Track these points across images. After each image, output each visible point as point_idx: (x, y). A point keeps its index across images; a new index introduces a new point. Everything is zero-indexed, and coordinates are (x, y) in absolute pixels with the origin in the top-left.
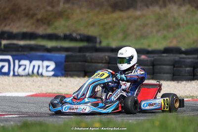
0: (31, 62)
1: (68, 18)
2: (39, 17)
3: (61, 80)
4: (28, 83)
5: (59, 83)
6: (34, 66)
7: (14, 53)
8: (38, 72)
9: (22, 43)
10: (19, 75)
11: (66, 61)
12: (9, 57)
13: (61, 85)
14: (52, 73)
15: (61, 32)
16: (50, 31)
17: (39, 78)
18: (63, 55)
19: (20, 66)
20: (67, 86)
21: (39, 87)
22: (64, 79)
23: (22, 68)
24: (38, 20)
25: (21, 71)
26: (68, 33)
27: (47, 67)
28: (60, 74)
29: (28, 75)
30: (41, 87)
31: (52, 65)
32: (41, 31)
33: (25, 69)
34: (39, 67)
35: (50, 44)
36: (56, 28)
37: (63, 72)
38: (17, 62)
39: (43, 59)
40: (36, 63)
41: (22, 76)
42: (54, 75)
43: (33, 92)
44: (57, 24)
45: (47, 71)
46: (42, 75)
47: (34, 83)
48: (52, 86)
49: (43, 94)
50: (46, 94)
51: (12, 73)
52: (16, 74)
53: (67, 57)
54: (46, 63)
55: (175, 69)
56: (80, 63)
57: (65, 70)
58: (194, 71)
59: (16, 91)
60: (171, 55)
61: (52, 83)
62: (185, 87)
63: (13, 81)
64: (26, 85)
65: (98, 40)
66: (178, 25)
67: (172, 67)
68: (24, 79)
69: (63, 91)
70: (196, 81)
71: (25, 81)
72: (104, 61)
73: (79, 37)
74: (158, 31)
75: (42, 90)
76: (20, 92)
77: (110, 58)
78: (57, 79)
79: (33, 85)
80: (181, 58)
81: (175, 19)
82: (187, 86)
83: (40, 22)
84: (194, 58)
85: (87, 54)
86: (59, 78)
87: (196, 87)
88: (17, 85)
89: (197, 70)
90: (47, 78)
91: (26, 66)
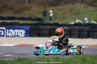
1: (29, 10)
2: (16, 9)
3: (28, 39)
4: (13, 40)
5: (27, 40)
6: (15, 32)
7: (6, 26)
8: (17, 35)
9: (9, 21)
10: (8, 36)
11: (30, 30)
12: (4, 28)
13: (28, 41)
14: (24, 35)
15: (26, 16)
16: (21, 16)
17: (18, 38)
18: (28, 27)
19: (9, 32)
20: (31, 41)
21: (18, 42)
22: (29, 38)
23: (10, 33)
24: (15, 11)
25: (9, 34)
26: (29, 17)
27: (22, 32)
28: (27, 36)
29: (13, 36)
31: (24, 32)
32: (17, 16)
33: (11, 34)
34: (18, 32)
35: (22, 22)
36: (24, 15)
37: (29, 35)
39: (19, 29)
41: (10, 37)
42: (25, 36)
44: (24, 13)
45: (21, 34)
46: (19, 36)
47: (16, 40)
48: (24, 41)
49: (21, 45)
51: (5, 35)
52: (7, 36)
53: (30, 28)
54: (21, 31)
55: (80, 33)
56: (37, 31)
57: (30, 34)
58: (89, 34)
59: (8, 44)
60: (78, 27)
61: (24, 40)
62: (85, 41)
63: (6, 39)
64: (12, 41)
65: (43, 20)
66: (80, 13)
67: (78, 32)
68: (11, 38)
69: (29, 43)
70: (90, 38)
71: (12, 39)
72: (48, 30)
73: (34, 19)
74: (71, 16)
75: (20, 43)
76: (10, 44)
77: (50, 28)
78: (26, 38)
79: (16, 41)
80: (83, 28)
81: (78, 10)
82: (86, 41)
83: (16, 12)
84: (89, 28)
85: (40, 27)
86: (27, 38)
87: (90, 41)
88: (8, 41)
89: (90, 34)
90: (22, 37)
91: (12, 32)
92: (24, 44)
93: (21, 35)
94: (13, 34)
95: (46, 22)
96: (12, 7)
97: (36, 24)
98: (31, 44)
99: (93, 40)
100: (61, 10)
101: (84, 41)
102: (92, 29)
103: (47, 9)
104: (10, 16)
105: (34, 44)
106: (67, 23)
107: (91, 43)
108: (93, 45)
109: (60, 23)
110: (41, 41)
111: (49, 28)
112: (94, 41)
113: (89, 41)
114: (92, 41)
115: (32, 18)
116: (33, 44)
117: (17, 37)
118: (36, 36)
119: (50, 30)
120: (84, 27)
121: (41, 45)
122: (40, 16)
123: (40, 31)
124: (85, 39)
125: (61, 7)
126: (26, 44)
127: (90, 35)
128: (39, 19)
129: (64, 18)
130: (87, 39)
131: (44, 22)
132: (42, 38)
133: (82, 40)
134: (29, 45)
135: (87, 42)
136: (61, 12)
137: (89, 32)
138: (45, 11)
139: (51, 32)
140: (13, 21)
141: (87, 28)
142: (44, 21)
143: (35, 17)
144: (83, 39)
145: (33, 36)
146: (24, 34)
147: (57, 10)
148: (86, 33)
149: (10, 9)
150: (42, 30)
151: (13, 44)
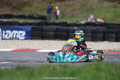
2: (14, 5)
3: (29, 42)
4: (11, 43)
6: (14, 34)
7: (2, 26)
8: (16, 37)
9: (5, 20)
10: (5, 39)
11: (32, 31)
13: (29, 45)
14: (24, 38)
15: (27, 14)
16: (20, 13)
17: (17, 41)
18: (29, 28)
19: (5, 34)
20: (33, 45)
21: (17, 46)
22: (31, 41)
23: (7, 35)
24: (13, 7)
25: (6, 36)
26: (31, 14)
27: (21, 34)
28: (28, 38)
29: (10, 39)
31: (24, 33)
32: (15, 13)
33: (8, 35)
34: (16, 34)
36: (24, 12)
37: (30, 37)
38: (4, 31)
39: (18, 30)
40: (15, 32)
41: (7, 39)
42: (25, 39)
43: (14, 48)
44: (24, 9)
45: (21, 36)
46: (18, 39)
47: (14, 44)
48: (25, 45)
49: (20, 49)
50: (21, 49)
52: (3, 38)
53: (32, 28)
55: (94, 34)
56: (40, 32)
58: (104, 36)
59: (4, 48)
60: (91, 27)
61: (24, 43)
62: (100, 45)
63: (2, 42)
64: (10, 45)
65: (48, 18)
66: (93, 9)
67: (92, 34)
68: (8, 41)
69: (31, 48)
70: (106, 41)
72: (53, 31)
73: (37, 17)
74: (82, 13)
75: (19, 48)
76: (7, 48)
77: (57, 29)
80: (97, 28)
81: (91, 6)
82: (101, 44)
83: (15, 8)
84: (104, 28)
85: (44, 27)
86: (28, 41)
87: (106, 45)
88: (5, 45)
89: (106, 35)
90: (21, 40)
91: (9, 33)
92: (24, 49)
93: (20, 38)
94: (11, 36)
95: (52, 21)
96: (10, 3)
97: (39, 24)
98: (33, 49)
100: (70, 6)
101: (99, 44)
102: (108, 30)
103: (52, 5)
104: (6, 13)
105: (37, 49)
106: (77, 22)
107: (107, 47)
108: (109, 50)
109: (69, 22)
110: (45, 44)
111: (55, 28)
112: (111, 45)
113: (105, 45)
114: (108, 45)
115: (34, 15)
116: (35, 49)
117: (15, 40)
118: (39, 39)
119: (56, 31)
120: (98, 27)
121: (46, 49)
122: (45, 13)
123: (43, 32)
124: (99, 42)
125: (71, 3)
126: (26, 48)
127: (106, 37)
128: (43, 18)
129: (73, 16)
130: (102, 42)
131: (48, 22)
132: (47, 41)
133: (96, 43)
134: (30, 50)
135: (102, 46)
136: (70, 8)
137: (104, 33)
138: (50, 7)
139: (57, 33)
140: (11, 20)
141: (102, 29)
142: (49, 20)
143: (38, 15)
144: (97, 42)
145: (35, 39)
146: (24, 36)
147: (65, 5)
148: (101, 34)
149: (7, 4)
150: (46, 31)
151: (10, 48)
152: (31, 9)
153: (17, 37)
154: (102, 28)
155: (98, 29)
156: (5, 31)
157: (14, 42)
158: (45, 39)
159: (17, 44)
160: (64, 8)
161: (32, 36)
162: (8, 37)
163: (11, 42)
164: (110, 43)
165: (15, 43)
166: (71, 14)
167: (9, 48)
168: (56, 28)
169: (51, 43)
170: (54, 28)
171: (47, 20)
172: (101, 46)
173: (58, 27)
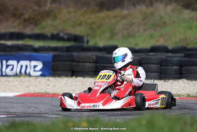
0: (18, 62)
1: (55, 17)
2: (26, 17)
3: (48, 80)
4: (16, 83)
5: (46, 82)
6: (22, 66)
8: (25, 72)
9: (9, 43)
10: (6, 76)
11: (53, 61)
13: (48, 85)
14: (40, 73)
15: (48, 32)
16: (37, 31)
17: (27, 78)
19: (7, 66)
20: (54, 86)
22: (52, 79)
23: (10, 68)
24: (25, 20)
26: (55, 33)
27: (35, 67)
28: (48, 74)
29: (16, 75)
30: (29, 87)
31: (40, 65)
32: (28, 31)
35: (37, 44)
36: (43, 28)
37: (51, 72)
38: (4, 62)
39: (30, 59)
40: (24, 63)
41: (10, 76)
42: (42, 75)
43: (20, 92)
44: (44, 24)
45: (34, 71)
46: (29, 75)
47: (22, 83)
48: (40, 85)
49: (31, 93)
50: (33, 93)
52: (4, 74)
53: (54, 57)
54: (34, 63)
55: (162, 67)
56: (67, 62)
57: (52, 70)
59: (4, 91)
60: (158, 53)
61: (40, 82)
62: (172, 86)
64: (14, 86)
65: (85, 40)
66: (165, 23)
68: (11, 79)
69: (51, 90)
70: (183, 79)
71: (13, 81)
72: (91, 61)
74: (145, 30)
75: (30, 90)
76: (8, 92)
77: (98, 57)
78: (44, 79)
79: (21, 85)
80: (167, 57)
81: (161, 18)
82: (174, 85)
83: (27, 22)
84: (180, 57)
85: (75, 54)
86: (47, 78)
87: (183, 86)
88: (5, 85)
89: (184, 68)
90: (35, 76)
92: (38, 93)
93: (32, 73)
95: (91, 44)
96: (19, 12)
97: (68, 49)
98: (54, 92)
99: (188, 84)
100: (124, 17)
101: (170, 85)
102: (187, 59)
104: (12, 30)
105: (60, 93)
106: (136, 45)
107: (183, 90)
108: (188, 95)
110: (75, 85)
111: (94, 57)
112: (191, 86)
113: (181, 86)
114: (187, 86)
116: (58, 93)
117: (24, 77)
118: (66, 76)
119: (96, 62)
120: (170, 54)
123: (74, 64)
125: (125, 12)
126: (42, 91)
127: (184, 72)
128: (76, 38)
130: (176, 80)
133: (166, 82)
134: (49, 94)
135: (176, 88)
136: (125, 22)
137: (181, 65)
139: (97, 65)
140: (20, 42)
143: (67, 34)
144: (167, 80)
145: (59, 76)
146: (40, 71)
147: (115, 17)
149: (14, 15)
150: (79, 62)
151: (15, 92)
152: (56, 22)
153: (28, 71)
154: (176, 57)
155: (169, 58)
156: (7, 62)
157: (21, 81)
158: (77, 76)
159: (26, 84)
160: (113, 21)
161: (53, 71)
162: (11, 71)
163: (17, 81)
164: (190, 82)
165: (24, 82)
166: (125, 32)
167: (11, 92)
168: (96, 56)
169: (86, 83)
170: (92, 55)
171: (83, 42)
172: (174, 87)
173: (100, 54)
